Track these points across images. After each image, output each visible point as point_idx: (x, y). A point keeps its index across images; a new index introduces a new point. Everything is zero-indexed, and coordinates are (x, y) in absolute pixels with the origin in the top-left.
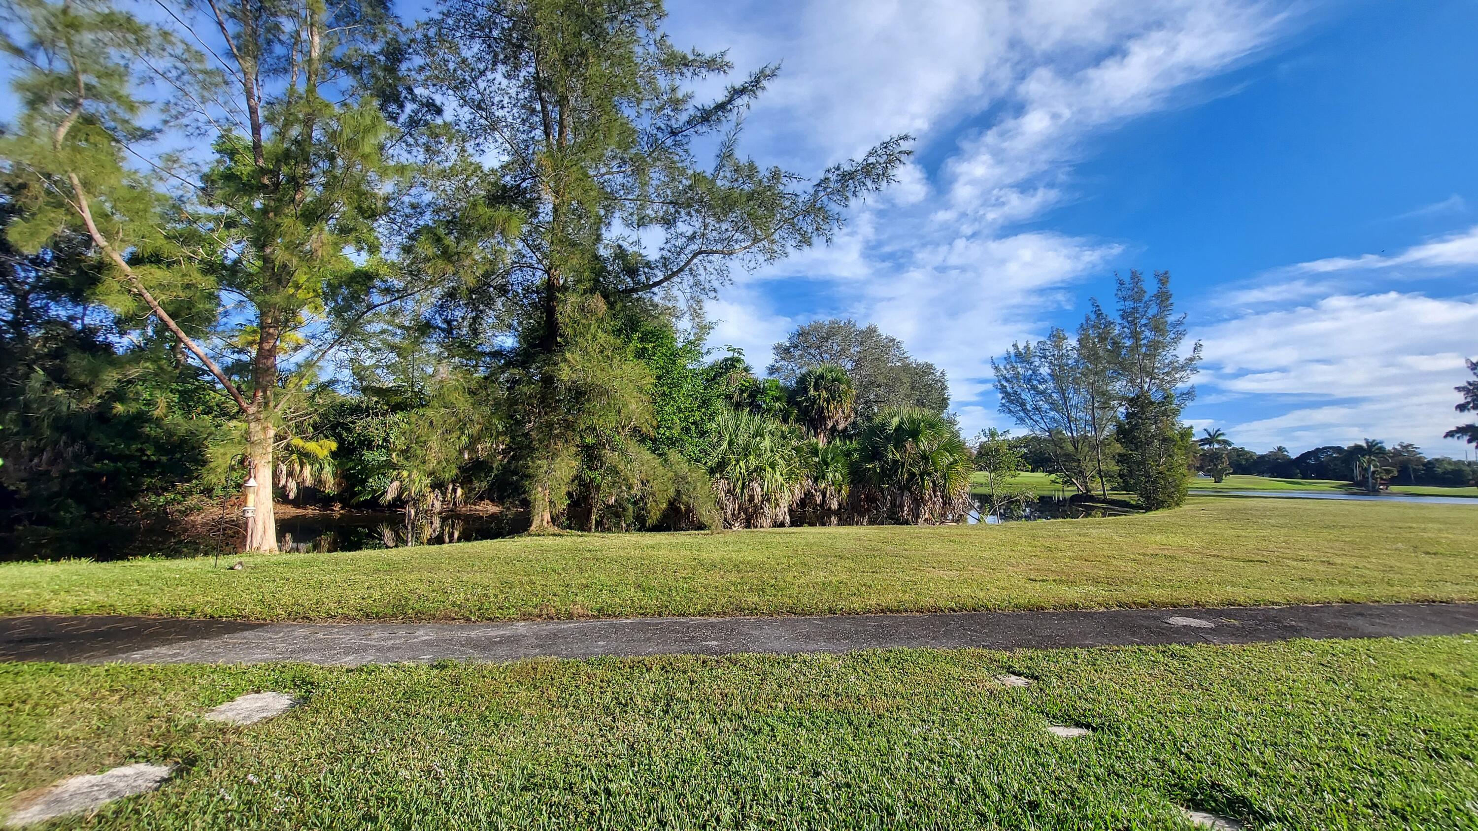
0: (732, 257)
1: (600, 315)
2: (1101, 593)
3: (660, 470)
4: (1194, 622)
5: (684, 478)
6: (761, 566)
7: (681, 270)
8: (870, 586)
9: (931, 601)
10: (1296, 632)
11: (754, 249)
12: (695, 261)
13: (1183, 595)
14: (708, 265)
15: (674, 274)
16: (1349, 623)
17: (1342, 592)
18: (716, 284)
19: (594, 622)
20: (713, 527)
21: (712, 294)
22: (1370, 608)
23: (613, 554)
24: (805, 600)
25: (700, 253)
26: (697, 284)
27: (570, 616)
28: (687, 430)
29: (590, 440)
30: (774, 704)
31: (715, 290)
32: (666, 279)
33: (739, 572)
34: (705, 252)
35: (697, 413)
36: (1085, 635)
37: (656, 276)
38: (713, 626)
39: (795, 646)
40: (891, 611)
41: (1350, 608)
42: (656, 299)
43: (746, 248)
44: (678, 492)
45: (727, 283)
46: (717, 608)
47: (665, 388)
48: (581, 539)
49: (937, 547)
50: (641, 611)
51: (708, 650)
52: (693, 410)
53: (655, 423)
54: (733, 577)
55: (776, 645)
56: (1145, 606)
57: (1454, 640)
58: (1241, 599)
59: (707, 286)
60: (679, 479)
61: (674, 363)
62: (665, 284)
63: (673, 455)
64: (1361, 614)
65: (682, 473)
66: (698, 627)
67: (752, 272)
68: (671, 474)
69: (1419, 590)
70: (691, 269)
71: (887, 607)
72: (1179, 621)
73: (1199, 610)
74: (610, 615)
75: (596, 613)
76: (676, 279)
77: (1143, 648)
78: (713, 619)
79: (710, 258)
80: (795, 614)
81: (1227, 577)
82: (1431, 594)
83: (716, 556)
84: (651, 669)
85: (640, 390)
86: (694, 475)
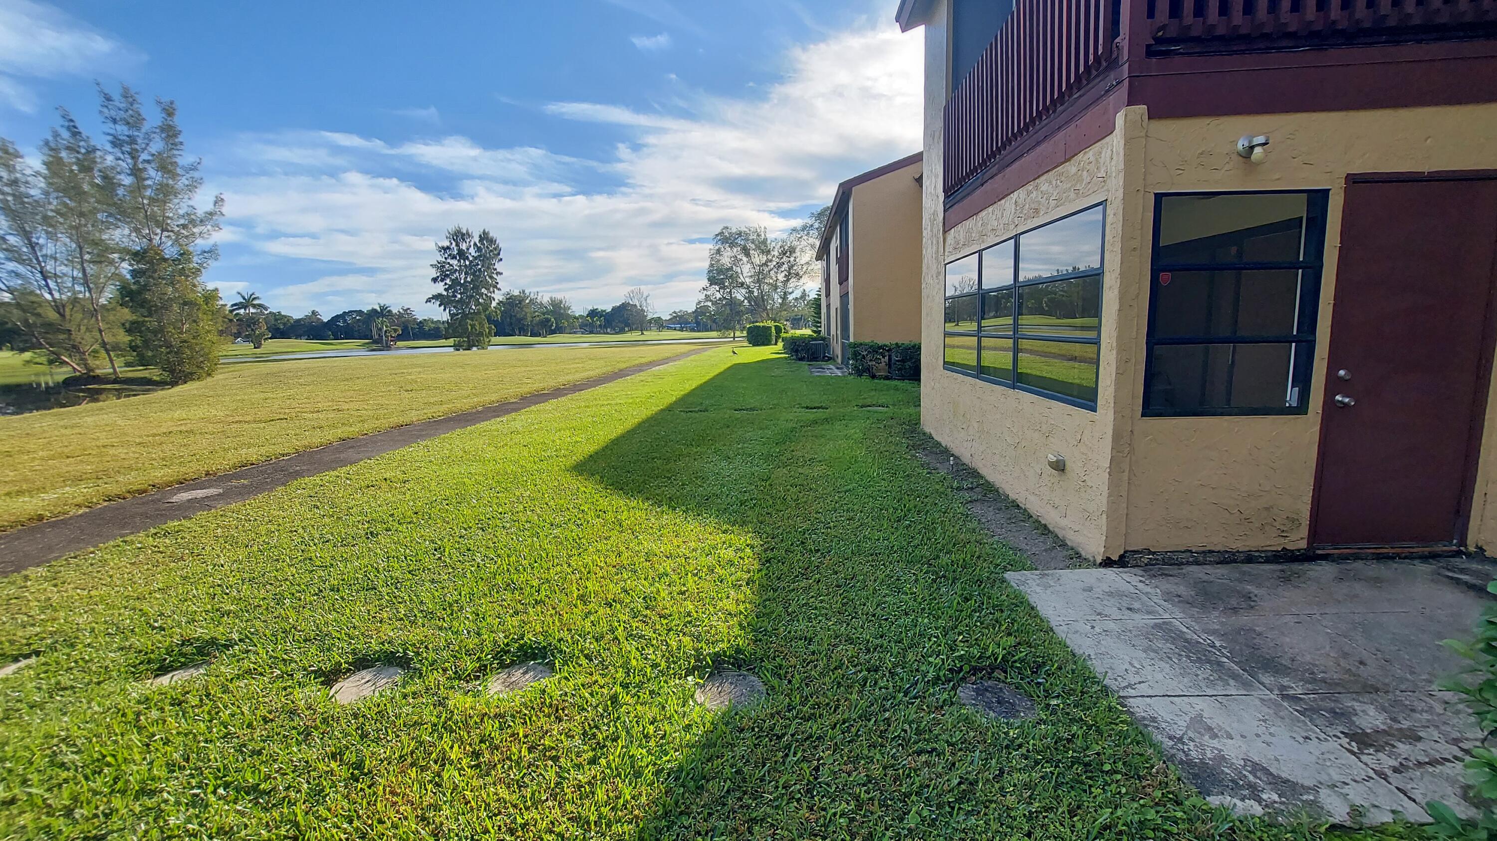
2: (84, 492)
4: (200, 493)
10: (298, 475)
13: (192, 469)
16: (342, 456)
17: (341, 432)
22: (360, 440)
36: (50, 549)
41: (346, 443)
56: (145, 491)
57: (405, 451)
58: (253, 459)
64: (352, 447)
69: (395, 420)
72: (185, 496)
73: (211, 478)
77: (128, 538)
81: (246, 440)
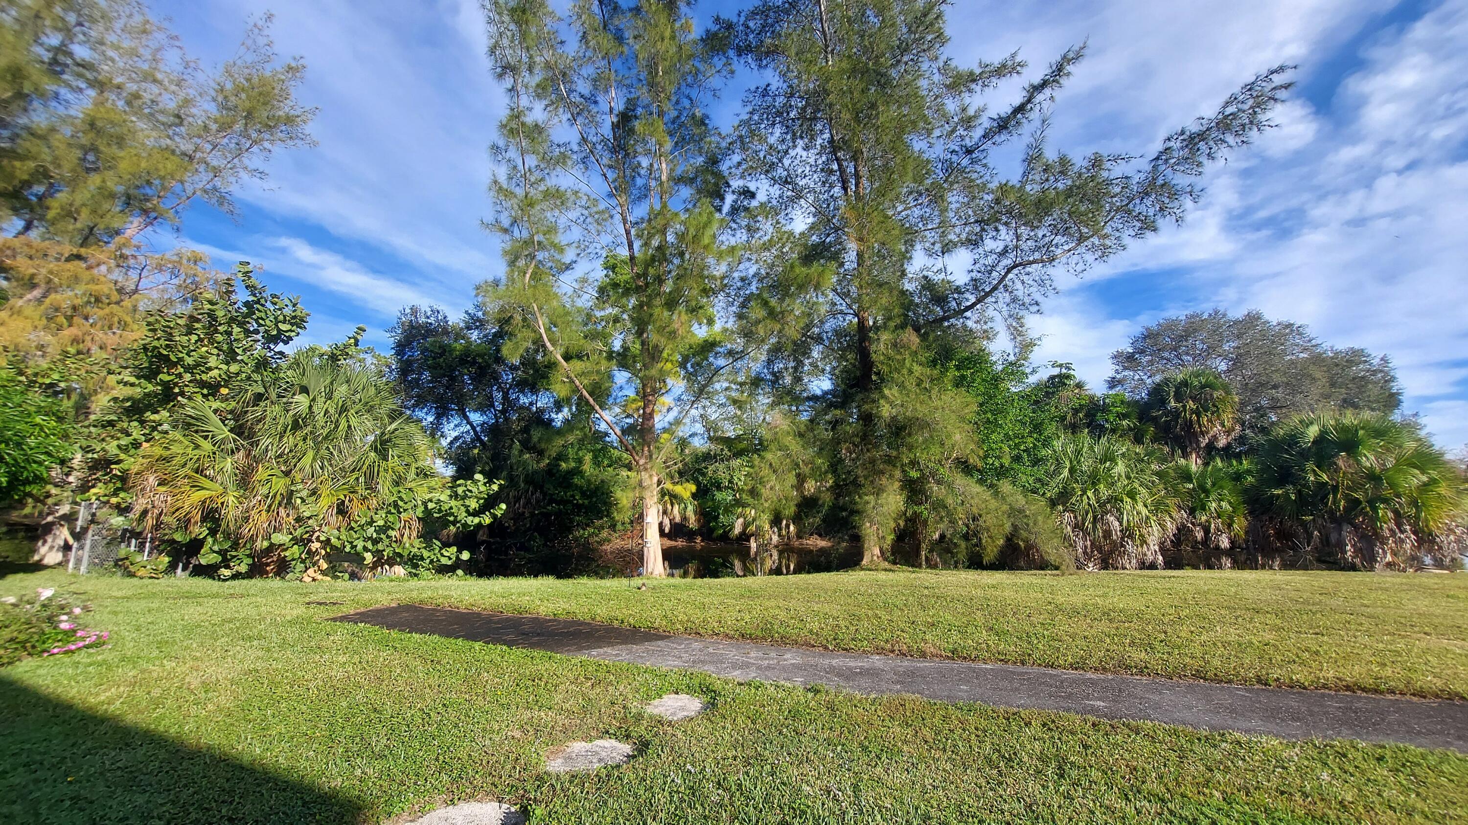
0: (1054, 263)
1: (914, 348)
3: (993, 504)
5: (1021, 511)
6: (1139, 615)
7: (995, 288)
8: (1317, 653)
9: (1439, 683)
11: (1082, 249)
12: (1010, 276)
14: (1025, 278)
15: (988, 294)
18: (1038, 297)
19: (948, 664)
20: (1063, 567)
21: (1034, 308)
23: (953, 592)
24: (1216, 662)
25: (1015, 266)
26: (1014, 300)
27: (923, 655)
28: (1017, 459)
29: (914, 474)
30: (1207, 791)
31: (1037, 304)
32: (979, 301)
33: (1111, 621)
34: (1020, 264)
35: (1030, 440)
37: (967, 300)
38: (1093, 683)
39: (1216, 720)
40: (1364, 690)
42: (970, 324)
43: (1069, 250)
44: (1015, 527)
45: (1051, 293)
46: (1093, 662)
47: (989, 415)
48: (913, 575)
49: (1423, 604)
50: (1000, 657)
51: (1094, 711)
52: (1023, 437)
53: (981, 453)
54: (1103, 626)
55: (1187, 715)
59: (1027, 300)
60: (1015, 512)
61: (996, 387)
62: (978, 306)
63: (1005, 486)
65: (1017, 506)
66: (1074, 682)
67: (1081, 275)
68: (1005, 507)
70: (1005, 286)
71: (1355, 684)
74: (965, 658)
75: (950, 654)
76: (989, 299)
78: (1090, 675)
79: (1028, 269)
80: (1205, 679)
83: (1077, 600)
84: (1030, 723)
85: (962, 419)
86: (1033, 508)
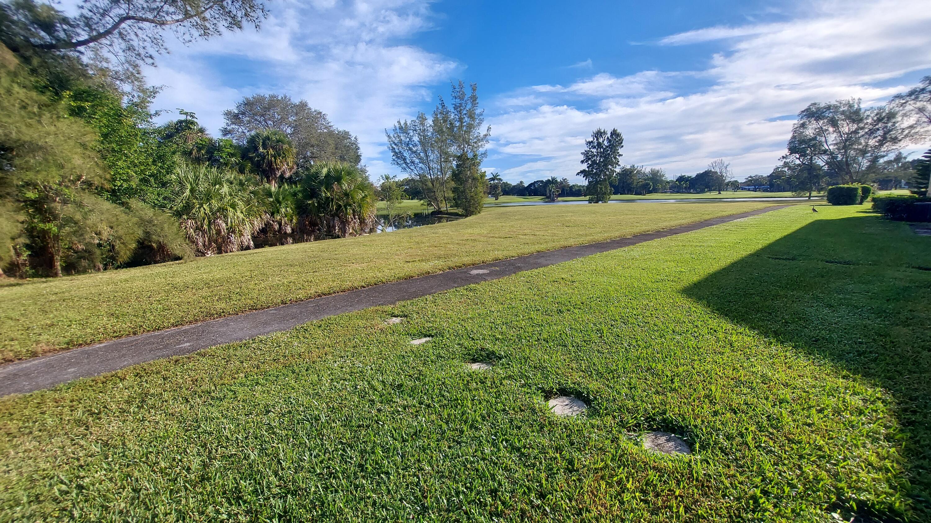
0: (164, 27)
1: (12, 68)
2: (440, 263)
3: (123, 217)
4: (481, 271)
5: (150, 221)
6: (228, 280)
7: (108, 32)
8: (311, 282)
9: (350, 284)
10: (520, 269)
11: (186, 23)
12: (123, 25)
13: (477, 259)
14: (139, 32)
15: (101, 35)
16: (539, 261)
17: (537, 247)
18: (152, 51)
19: (62, 354)
20: (185, 257)
21: (150, 61)
22: (546, 253)
23: (83, 292)
24: (263, 299)
25: (128, 18)
26: (130, 48)
28: (145, 181)
30: (236, 376)
31: (151, 57)
32: (92, 39)
33: (209, 288)
34: (133, 18)
35: (153, 167)
36: (432, 288)
37: (78, 35)
38: (186, 332)
39: (255, 331)
41: (540, 254)
42: (85, 59)
43: (178, 21)
44: (147, 233)
45: (163, 51)
46: (191, 318)
47: (114, 145)
49: (355, 251)
50: (115, 334)
51: (182, 351)
52: (148, 164)
53: (108, 176)
54: (205, 292)
55: (240, 334)
56: (460, 267)
57: (571, 262)
58: (500, 257)
59: (142, 52)
60: (143, 222)
61: (120, 123)
62: (92, 44)
63: (135, 203)
64: (543, 257)
65: (147, 218)
66: (172, 335)
67: (187, 44)
68: (135, 220)
69: (563, 243)
70: (120, 33)
72: (475, 272)
73: (484, 265)
74: (81, 344)
75: (65, 346)
76: (103, 41)
77: (458, 289)
78: (186, 327)
79: (141, 24)
80: (256, 309)
81: (496, 246)
82: (566, 244)
83: (189, 279)
84: (125, 378)
85: (84, 146)
86: (159, 218)
